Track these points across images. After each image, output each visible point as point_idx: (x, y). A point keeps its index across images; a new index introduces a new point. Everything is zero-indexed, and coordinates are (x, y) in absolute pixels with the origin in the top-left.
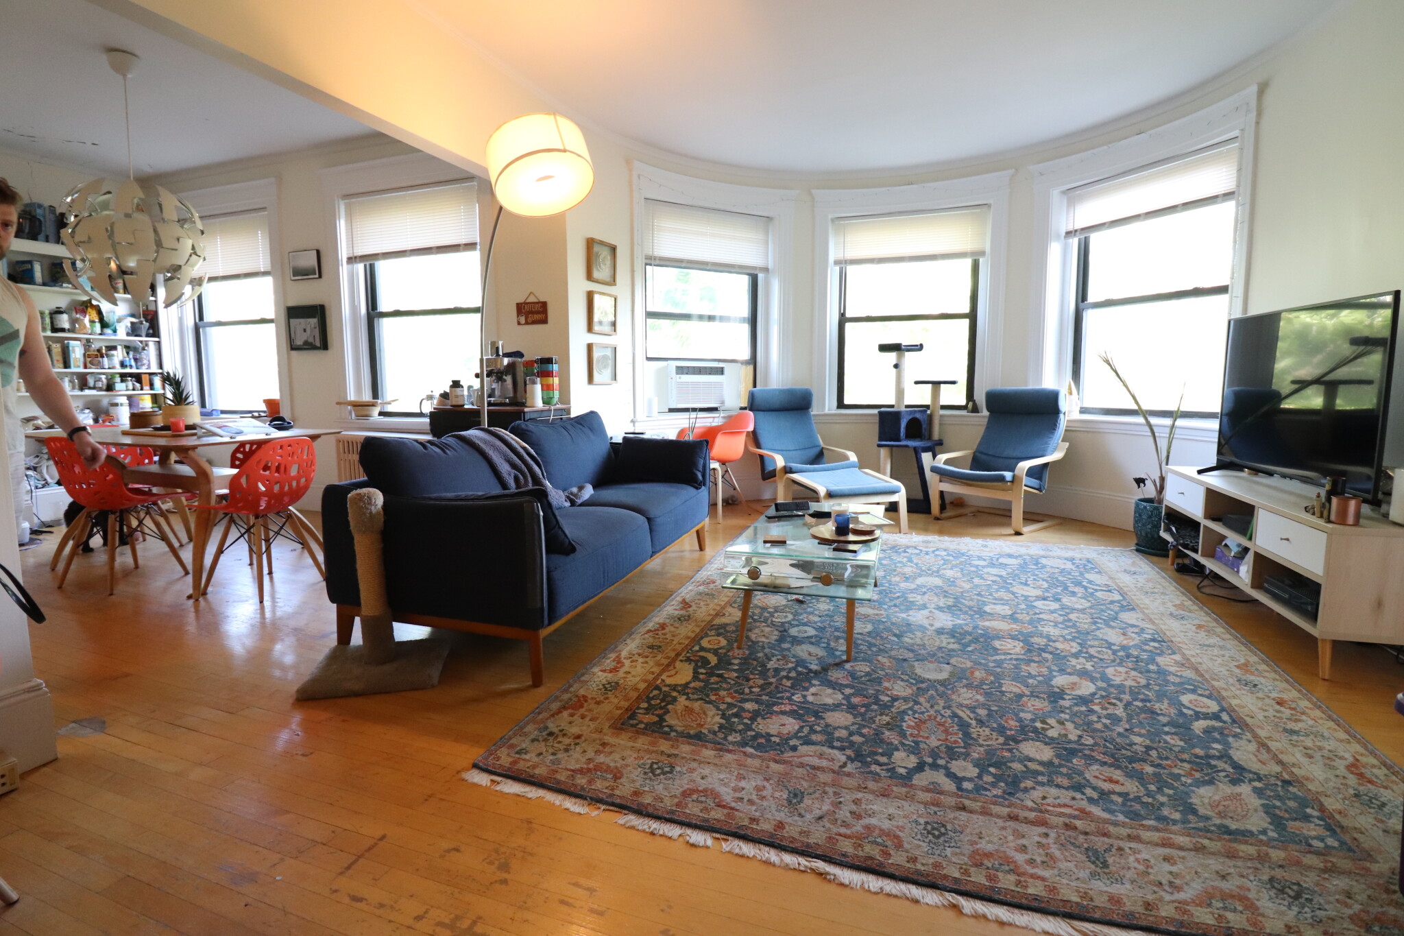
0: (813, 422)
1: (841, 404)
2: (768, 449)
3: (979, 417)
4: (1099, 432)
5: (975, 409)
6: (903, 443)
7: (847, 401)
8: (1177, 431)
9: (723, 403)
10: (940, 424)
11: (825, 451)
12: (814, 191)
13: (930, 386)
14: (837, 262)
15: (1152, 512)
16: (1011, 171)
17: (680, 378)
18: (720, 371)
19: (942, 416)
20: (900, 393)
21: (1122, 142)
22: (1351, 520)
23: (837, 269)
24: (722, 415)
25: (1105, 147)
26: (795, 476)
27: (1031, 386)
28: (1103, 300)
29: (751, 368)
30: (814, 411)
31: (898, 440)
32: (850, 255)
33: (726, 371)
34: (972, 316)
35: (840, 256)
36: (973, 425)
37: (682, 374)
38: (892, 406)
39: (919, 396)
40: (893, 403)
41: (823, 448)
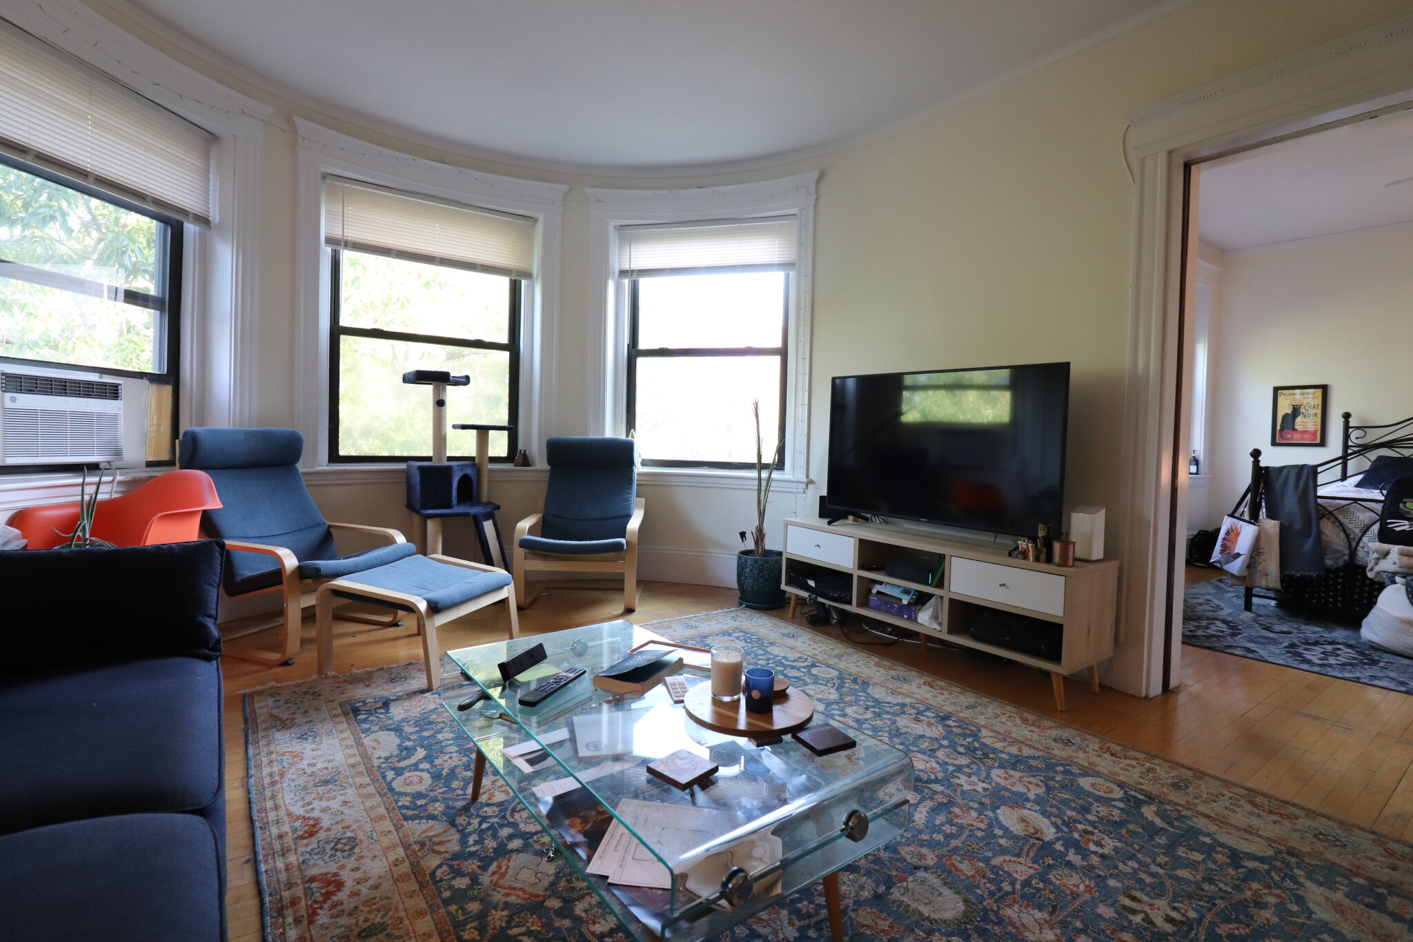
0: (304, 484)
1: (334, 456)
2: (234, 538)
3: (530, 471)
4: (668, 485)
5: (526, 461)
6: (456, 509)
7: (343, 452)
8: (773, 484)
9: (118, 453)
10: (489, 481)
11: (333, 531)
12: (298, 120)
13: (474, 432)
14: (329, 241)
15: (763, 565)
16: (565, 188)
17: (13, 400)
18: (112, 392)
19: (490, 471)
20: (440, 439)
21: (683, 191)
22: (1057, 559)
23: (329, 250)
24: (119, 478)
25: (667, 191)
26: (341, 582)
27: (593, 435)
28: (657, 348)
29: (168, 390)
30: (301, 467)
31: (449, 506)
32: (352, 234)
33: (123, 391)
34: (513, 347)
35: (337, 232)
36: (526, 481)
37: (20, 391)
38: (429, 459)
39: (462, 445)
40: (430, 453)
41: (329, 527)
